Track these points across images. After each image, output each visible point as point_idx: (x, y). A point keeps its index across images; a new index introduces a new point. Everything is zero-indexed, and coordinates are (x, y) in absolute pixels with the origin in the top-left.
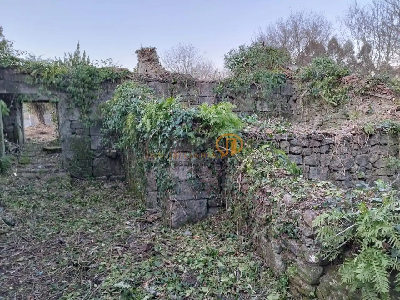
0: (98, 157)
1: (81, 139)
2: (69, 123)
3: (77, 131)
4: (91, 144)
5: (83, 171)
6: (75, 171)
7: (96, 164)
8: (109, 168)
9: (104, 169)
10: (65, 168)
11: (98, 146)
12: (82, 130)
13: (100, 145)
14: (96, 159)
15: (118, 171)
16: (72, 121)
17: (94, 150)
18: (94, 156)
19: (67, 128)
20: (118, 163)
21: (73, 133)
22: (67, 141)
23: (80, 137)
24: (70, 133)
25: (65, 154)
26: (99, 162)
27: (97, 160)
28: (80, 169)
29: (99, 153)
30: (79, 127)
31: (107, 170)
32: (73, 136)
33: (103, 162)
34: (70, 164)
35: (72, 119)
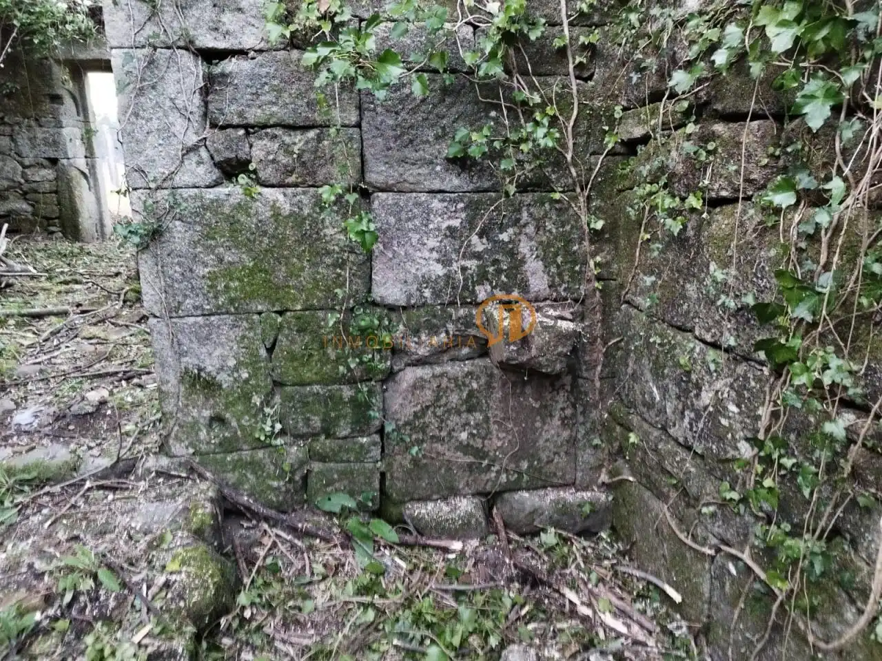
0: (421, 362)
1: (297, 219)
2: (193, 71)
3: (260, 150)
4: (370, 257)
5: (317, 466)
6: (255, 466)
7: (410, 411)
8: (497, 442)
9: (465, 448)
10: (180, 449)
11: (426, 281)
12: (298, 141)
13: (439, 270)
14: (410, 375)
15: (561, 460)
16: (210, 56)
17: (392, 308)
18: (396, 351)
19: (179, 125)
20: (561, 398)
21: (230, 169)
22: (179, 235)
23: (286, 208)
24: (198, 171)
25: (176, 344)
26: (428, 395)
27: (418, 385)
28: (295, 452)
29: (433, 330)
30: (279, 112)
31: (480, 454)
32: (233, 192)
33: (454, 399)
34: (218, 419)
35: (208, 41)
